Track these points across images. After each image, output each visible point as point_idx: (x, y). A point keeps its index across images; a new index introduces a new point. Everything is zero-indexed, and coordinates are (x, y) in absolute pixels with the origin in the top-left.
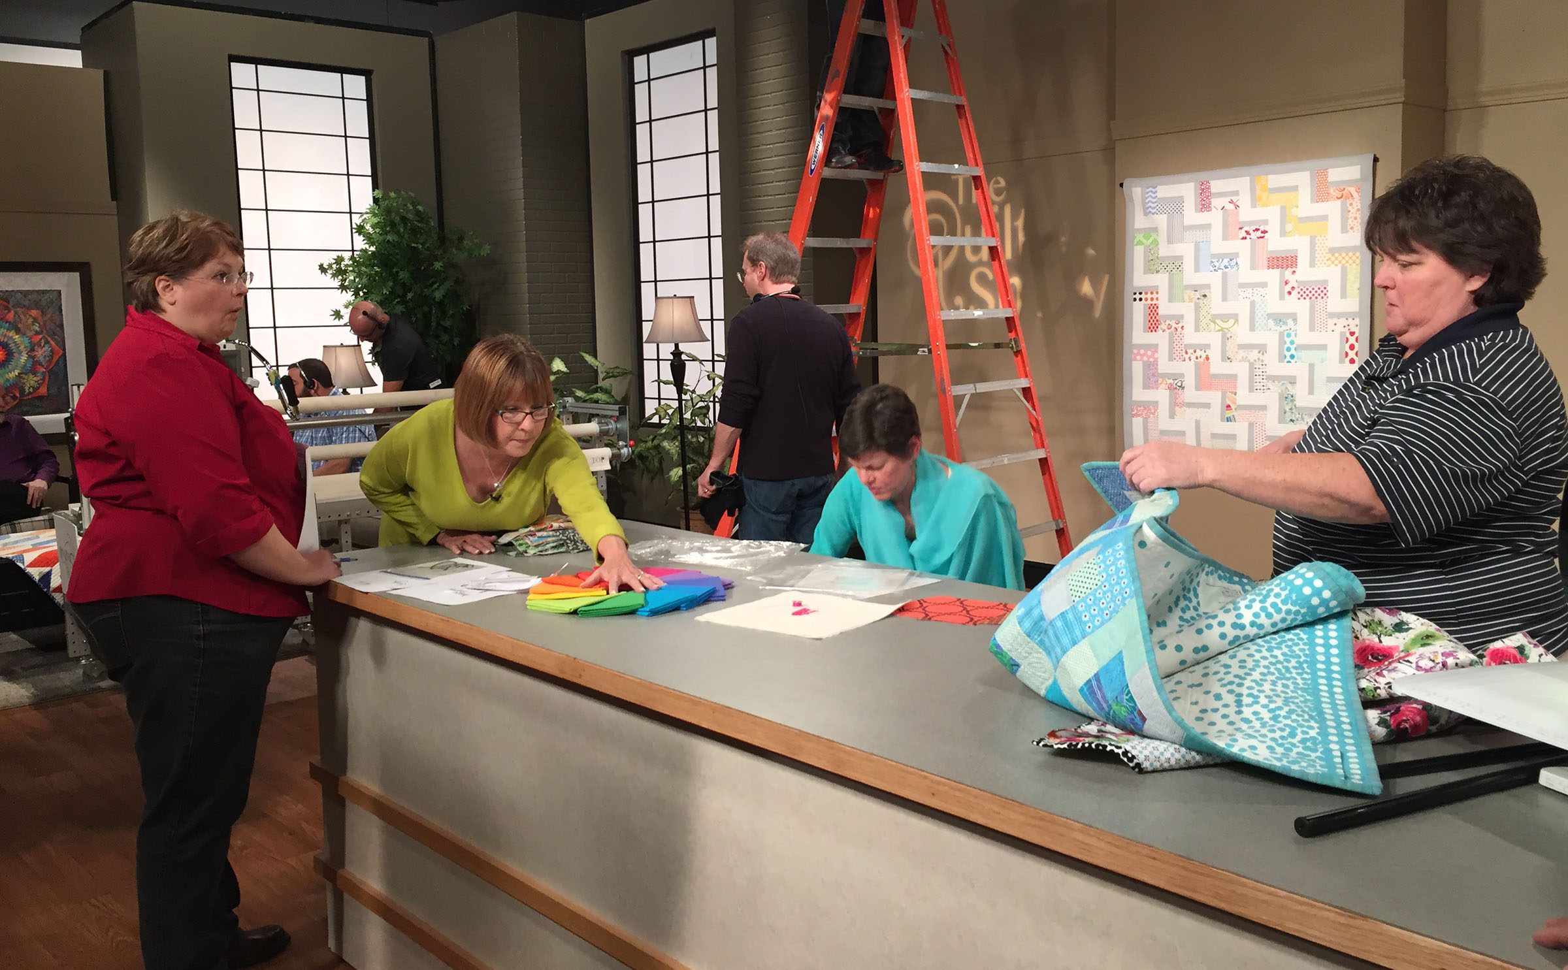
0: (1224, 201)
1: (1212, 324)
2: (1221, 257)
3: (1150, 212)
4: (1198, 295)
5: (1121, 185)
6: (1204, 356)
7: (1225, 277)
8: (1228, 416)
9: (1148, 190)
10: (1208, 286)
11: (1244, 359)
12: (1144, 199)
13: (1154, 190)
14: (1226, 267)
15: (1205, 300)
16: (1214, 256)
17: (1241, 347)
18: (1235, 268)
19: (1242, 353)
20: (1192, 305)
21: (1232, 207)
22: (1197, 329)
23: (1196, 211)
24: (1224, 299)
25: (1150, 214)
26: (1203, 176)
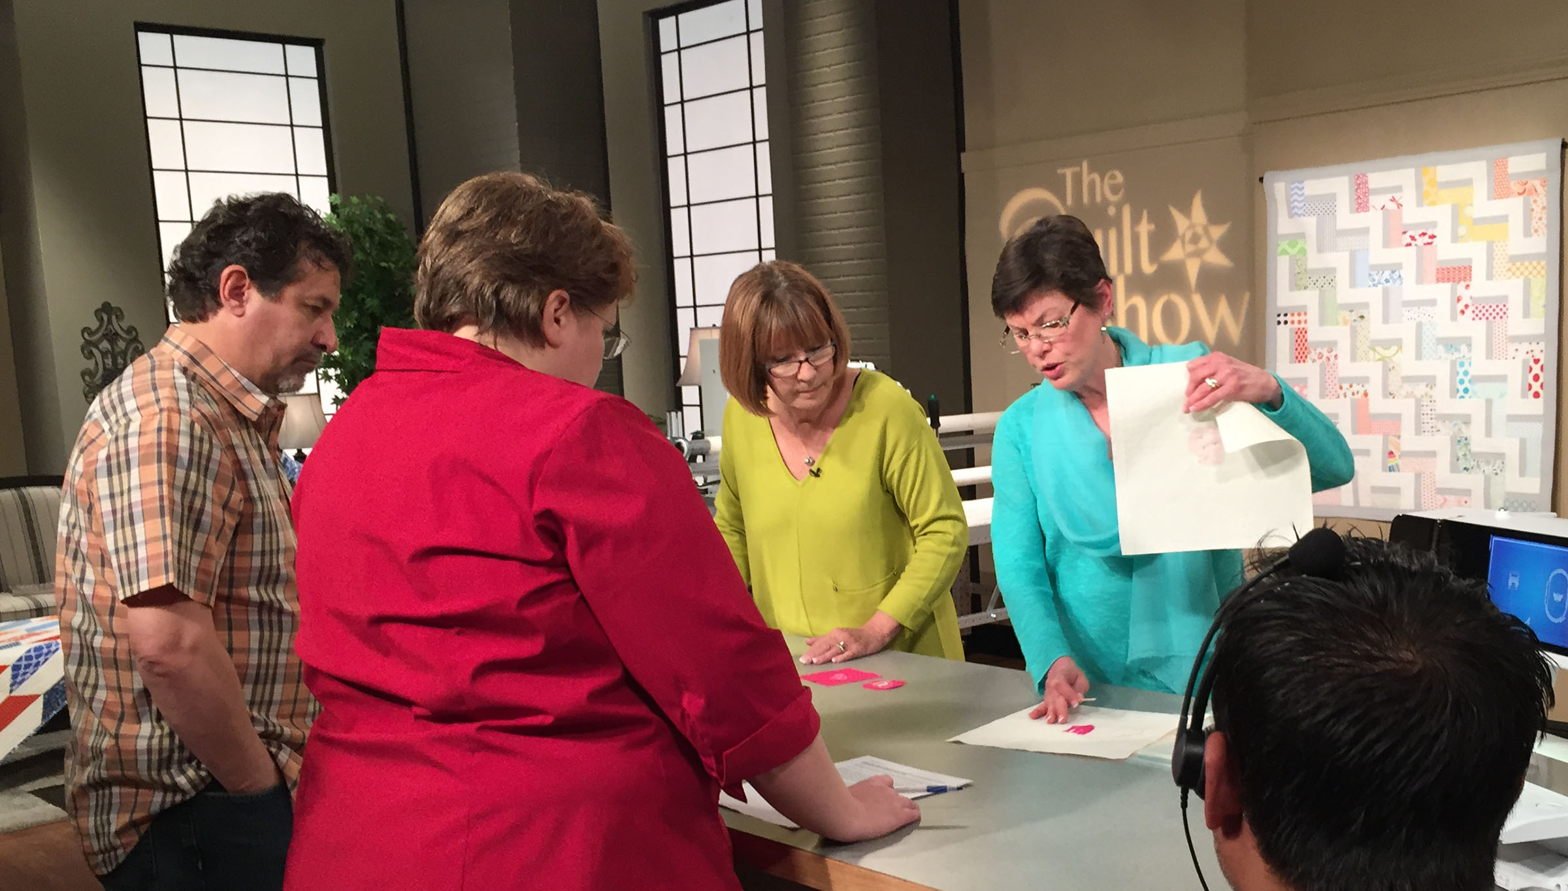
0: (1384, 200)
1: (1371, 352)
2: (1380, 268)
3: (1296, 214)
4: (1354, 316)
5: (1261, 179)
6: (1361, 392)
7: (1386, 293)
8: (1390, 464)
9: (1293, 186)
10: (1366, 305)
11: (1409, 395)
12: (1288, 197)
13: (1300, 186)
14: (1387, 281)
15: (1363, 322)
16: (1374, 267)
17: (1407, 379)
18: (1398, 282)
19: (1407, 387)
20: (1347, 328)
21: (1393, 206)
22: (1354, 358)
23: (1351, 213)
24: (1386, 320)
25: (1296, 217)
26: (1357, 167)
